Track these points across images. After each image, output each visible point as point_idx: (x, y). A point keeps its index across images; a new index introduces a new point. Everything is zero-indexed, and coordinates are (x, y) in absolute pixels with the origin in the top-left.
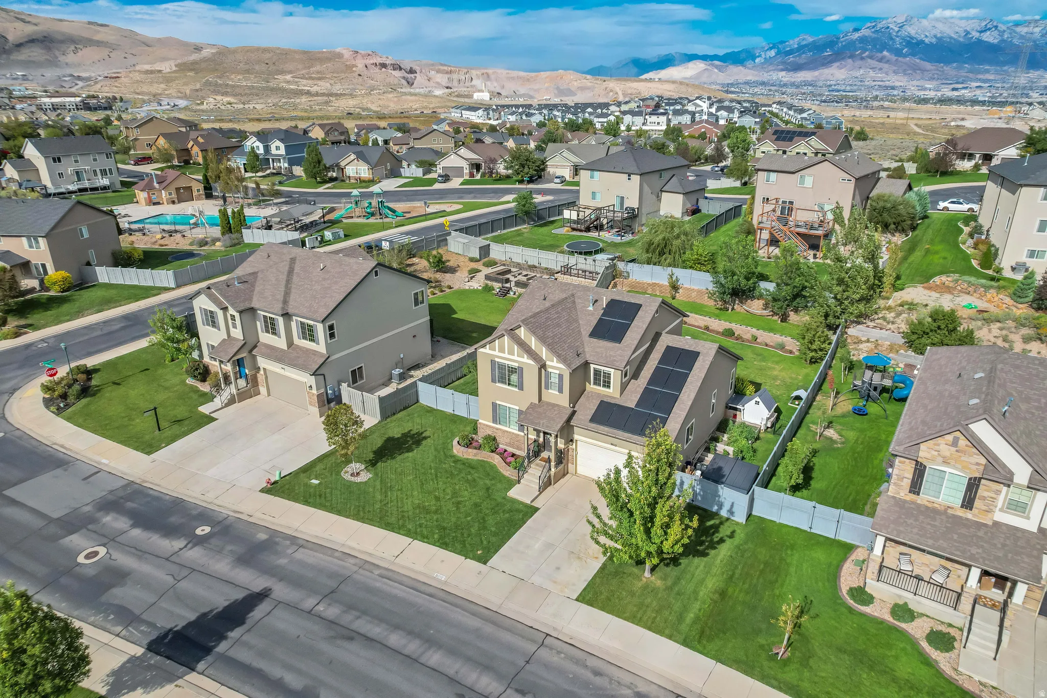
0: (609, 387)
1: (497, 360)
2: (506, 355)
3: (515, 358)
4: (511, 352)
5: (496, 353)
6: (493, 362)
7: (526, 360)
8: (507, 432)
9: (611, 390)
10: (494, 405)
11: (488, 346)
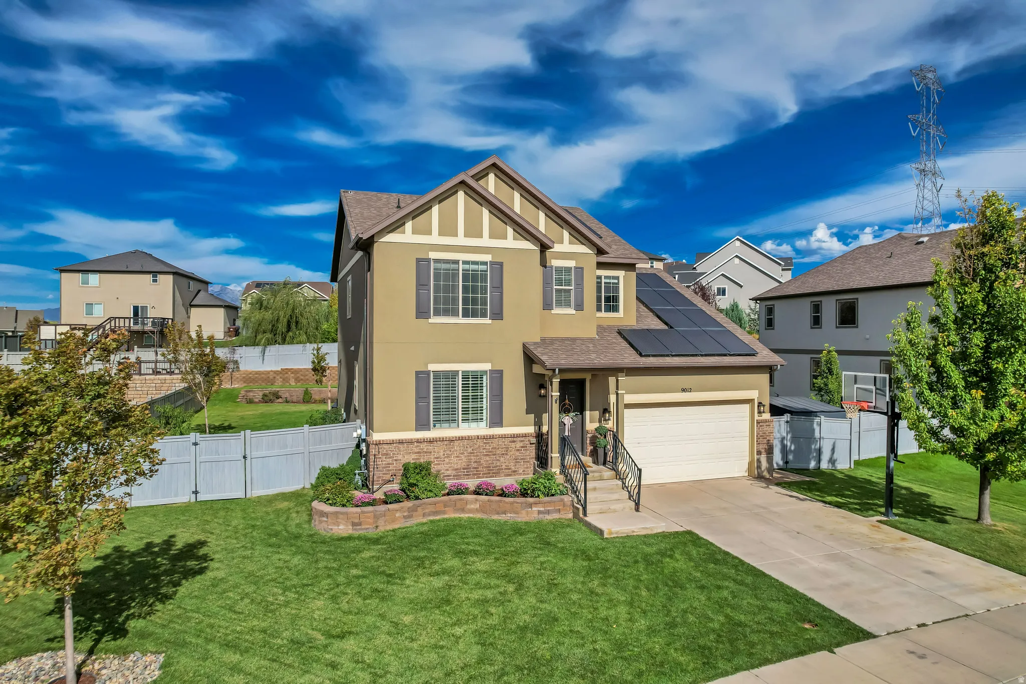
0: (615, 309)
1: (433, 255)
2: (461, 240)
3: (485, 241)
4: (473, 230)
5: (435, 238)
6: (422, 264)
7: (511, 241)
8: (461, 439)
9: (621, 314)
10: (422, 377)
11: (409, 225)
